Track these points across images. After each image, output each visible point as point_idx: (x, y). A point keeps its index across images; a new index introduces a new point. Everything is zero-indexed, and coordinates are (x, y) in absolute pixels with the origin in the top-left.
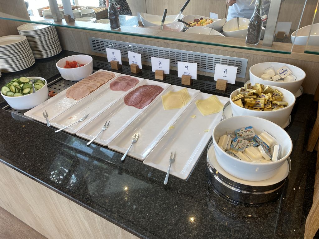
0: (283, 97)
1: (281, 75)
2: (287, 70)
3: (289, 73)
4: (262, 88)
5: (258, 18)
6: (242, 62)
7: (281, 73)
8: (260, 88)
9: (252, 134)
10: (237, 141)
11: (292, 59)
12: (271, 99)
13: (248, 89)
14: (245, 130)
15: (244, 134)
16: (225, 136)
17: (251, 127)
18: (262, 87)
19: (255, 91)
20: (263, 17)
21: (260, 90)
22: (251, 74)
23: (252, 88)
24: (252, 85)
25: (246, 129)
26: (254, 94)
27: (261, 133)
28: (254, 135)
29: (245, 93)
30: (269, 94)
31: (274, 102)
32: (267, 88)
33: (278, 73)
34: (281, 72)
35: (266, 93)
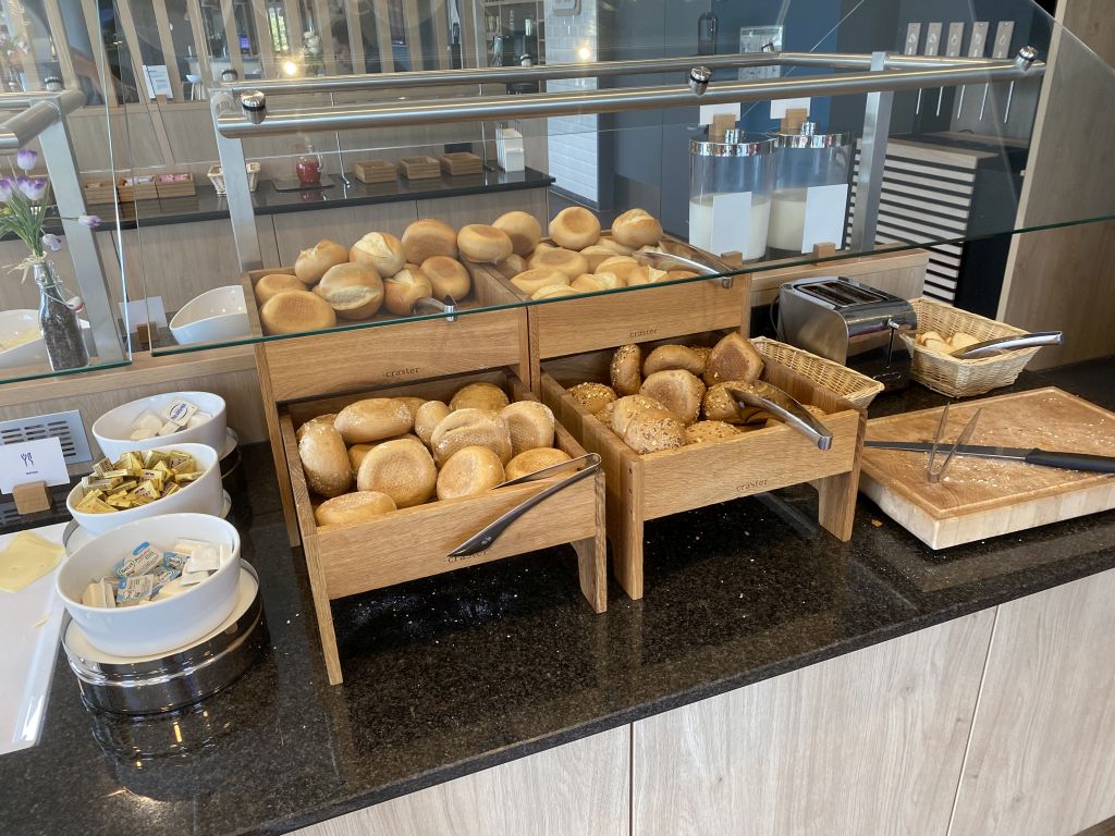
0: (195, 463)
1: (176, 420)
2: (184, 406)
3: (191, 411)
4: (138, 459)
5: (58, 307)
6: (64, 422)
7: (175, 417)
8: (135, 460)
9: (156, 558)
10: (128, 584)
11: (185, 380)
12: (169, 474)
13: (105, 474)
14: (137, 557)
15: (138, 566)
16: (92, 586)
17: (146, 545)
18: (140, 458)
19: (125, 473)
20: (70, 303)
21: (137, 465)
22: (101, 440)
23: (116, 468)
24: (113, 463)
25: (135, 553)
26: (126, 479)
27: (175, 545)
28: (161, 557)
29: (102, 483)
30: (161, 465)
31: (179, 477)
32: (150, 454)
33: (168, 417)
34: (173, 414)
35: (152, 465)
